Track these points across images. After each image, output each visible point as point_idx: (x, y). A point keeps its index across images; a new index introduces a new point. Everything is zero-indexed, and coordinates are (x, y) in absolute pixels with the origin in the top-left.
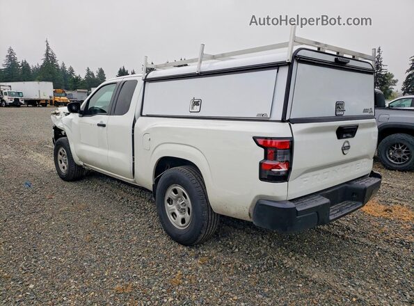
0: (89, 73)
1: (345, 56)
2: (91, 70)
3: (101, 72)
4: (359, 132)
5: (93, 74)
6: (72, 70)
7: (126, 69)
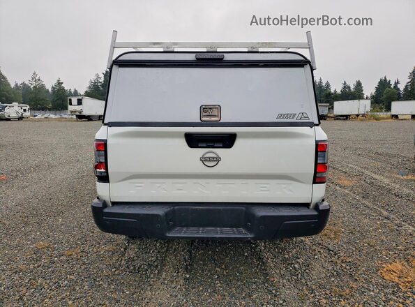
0: (346, 87)
1: (219, 50)
2: (347, 83)
3: (359, 84)
4: (238, 142)
5: (349, 87)
6: (328, 85)
7: (388, 80)
